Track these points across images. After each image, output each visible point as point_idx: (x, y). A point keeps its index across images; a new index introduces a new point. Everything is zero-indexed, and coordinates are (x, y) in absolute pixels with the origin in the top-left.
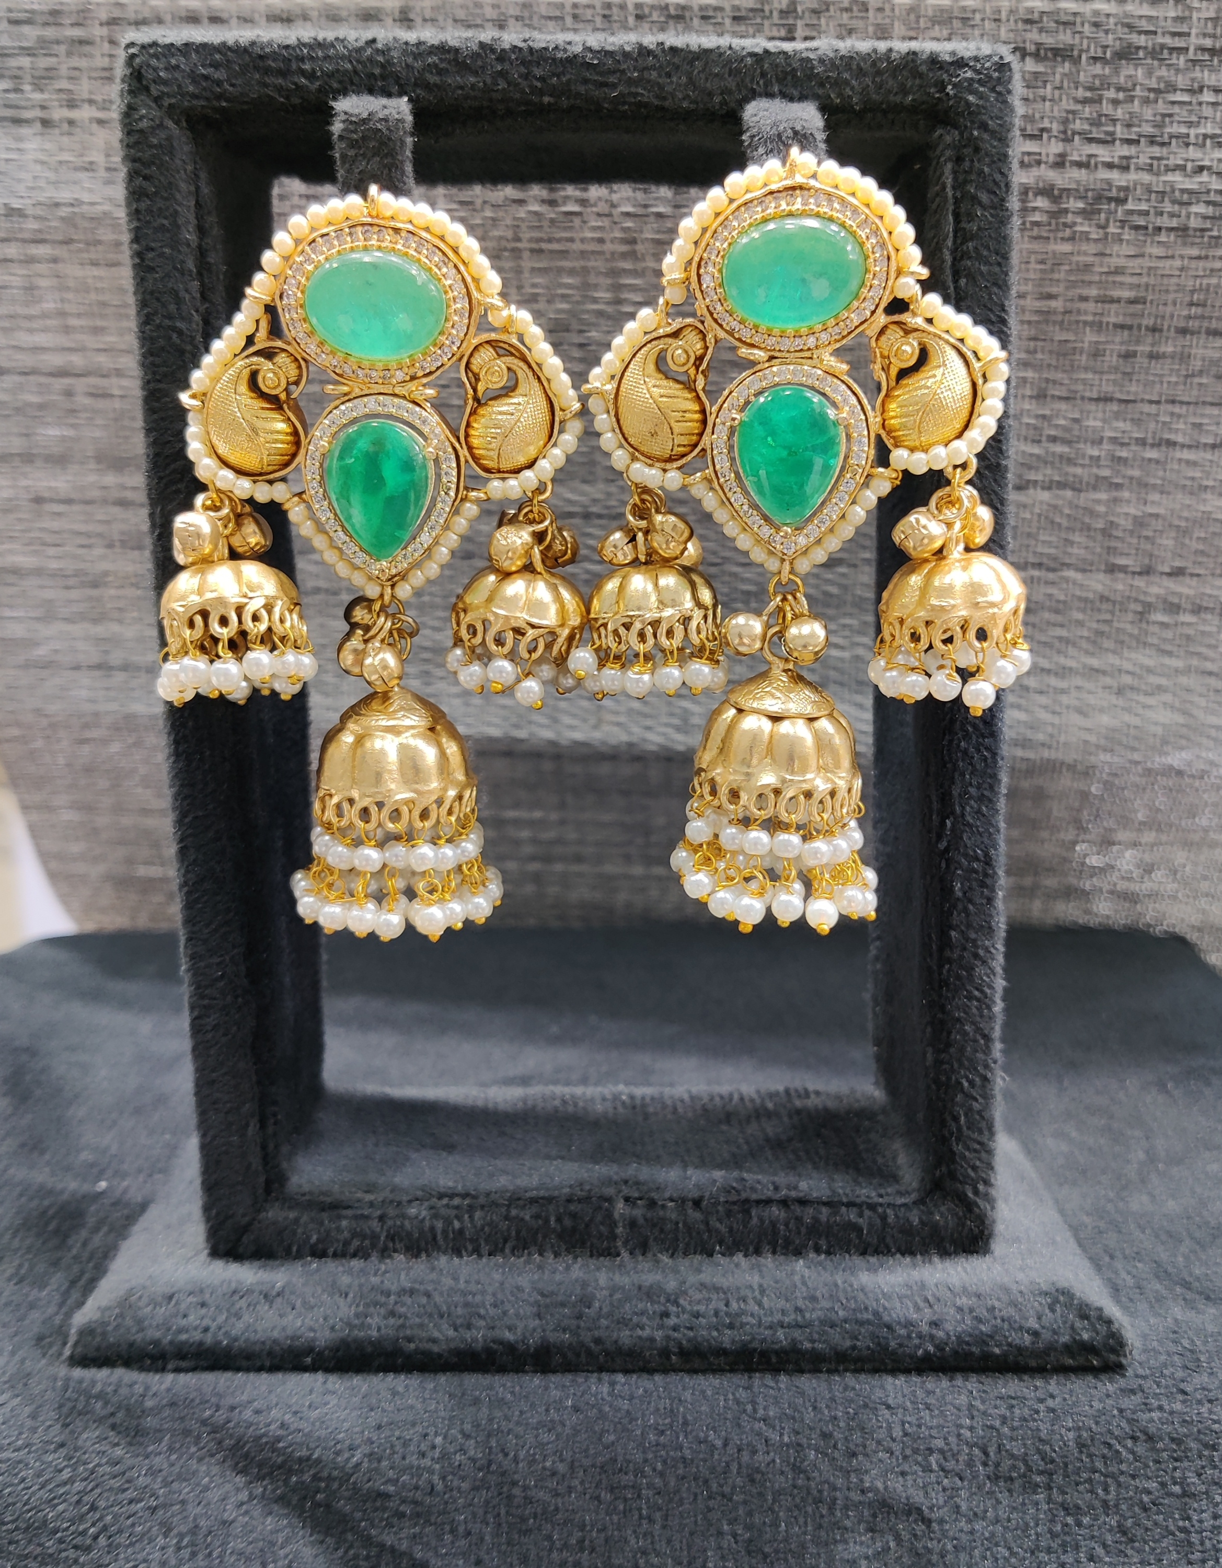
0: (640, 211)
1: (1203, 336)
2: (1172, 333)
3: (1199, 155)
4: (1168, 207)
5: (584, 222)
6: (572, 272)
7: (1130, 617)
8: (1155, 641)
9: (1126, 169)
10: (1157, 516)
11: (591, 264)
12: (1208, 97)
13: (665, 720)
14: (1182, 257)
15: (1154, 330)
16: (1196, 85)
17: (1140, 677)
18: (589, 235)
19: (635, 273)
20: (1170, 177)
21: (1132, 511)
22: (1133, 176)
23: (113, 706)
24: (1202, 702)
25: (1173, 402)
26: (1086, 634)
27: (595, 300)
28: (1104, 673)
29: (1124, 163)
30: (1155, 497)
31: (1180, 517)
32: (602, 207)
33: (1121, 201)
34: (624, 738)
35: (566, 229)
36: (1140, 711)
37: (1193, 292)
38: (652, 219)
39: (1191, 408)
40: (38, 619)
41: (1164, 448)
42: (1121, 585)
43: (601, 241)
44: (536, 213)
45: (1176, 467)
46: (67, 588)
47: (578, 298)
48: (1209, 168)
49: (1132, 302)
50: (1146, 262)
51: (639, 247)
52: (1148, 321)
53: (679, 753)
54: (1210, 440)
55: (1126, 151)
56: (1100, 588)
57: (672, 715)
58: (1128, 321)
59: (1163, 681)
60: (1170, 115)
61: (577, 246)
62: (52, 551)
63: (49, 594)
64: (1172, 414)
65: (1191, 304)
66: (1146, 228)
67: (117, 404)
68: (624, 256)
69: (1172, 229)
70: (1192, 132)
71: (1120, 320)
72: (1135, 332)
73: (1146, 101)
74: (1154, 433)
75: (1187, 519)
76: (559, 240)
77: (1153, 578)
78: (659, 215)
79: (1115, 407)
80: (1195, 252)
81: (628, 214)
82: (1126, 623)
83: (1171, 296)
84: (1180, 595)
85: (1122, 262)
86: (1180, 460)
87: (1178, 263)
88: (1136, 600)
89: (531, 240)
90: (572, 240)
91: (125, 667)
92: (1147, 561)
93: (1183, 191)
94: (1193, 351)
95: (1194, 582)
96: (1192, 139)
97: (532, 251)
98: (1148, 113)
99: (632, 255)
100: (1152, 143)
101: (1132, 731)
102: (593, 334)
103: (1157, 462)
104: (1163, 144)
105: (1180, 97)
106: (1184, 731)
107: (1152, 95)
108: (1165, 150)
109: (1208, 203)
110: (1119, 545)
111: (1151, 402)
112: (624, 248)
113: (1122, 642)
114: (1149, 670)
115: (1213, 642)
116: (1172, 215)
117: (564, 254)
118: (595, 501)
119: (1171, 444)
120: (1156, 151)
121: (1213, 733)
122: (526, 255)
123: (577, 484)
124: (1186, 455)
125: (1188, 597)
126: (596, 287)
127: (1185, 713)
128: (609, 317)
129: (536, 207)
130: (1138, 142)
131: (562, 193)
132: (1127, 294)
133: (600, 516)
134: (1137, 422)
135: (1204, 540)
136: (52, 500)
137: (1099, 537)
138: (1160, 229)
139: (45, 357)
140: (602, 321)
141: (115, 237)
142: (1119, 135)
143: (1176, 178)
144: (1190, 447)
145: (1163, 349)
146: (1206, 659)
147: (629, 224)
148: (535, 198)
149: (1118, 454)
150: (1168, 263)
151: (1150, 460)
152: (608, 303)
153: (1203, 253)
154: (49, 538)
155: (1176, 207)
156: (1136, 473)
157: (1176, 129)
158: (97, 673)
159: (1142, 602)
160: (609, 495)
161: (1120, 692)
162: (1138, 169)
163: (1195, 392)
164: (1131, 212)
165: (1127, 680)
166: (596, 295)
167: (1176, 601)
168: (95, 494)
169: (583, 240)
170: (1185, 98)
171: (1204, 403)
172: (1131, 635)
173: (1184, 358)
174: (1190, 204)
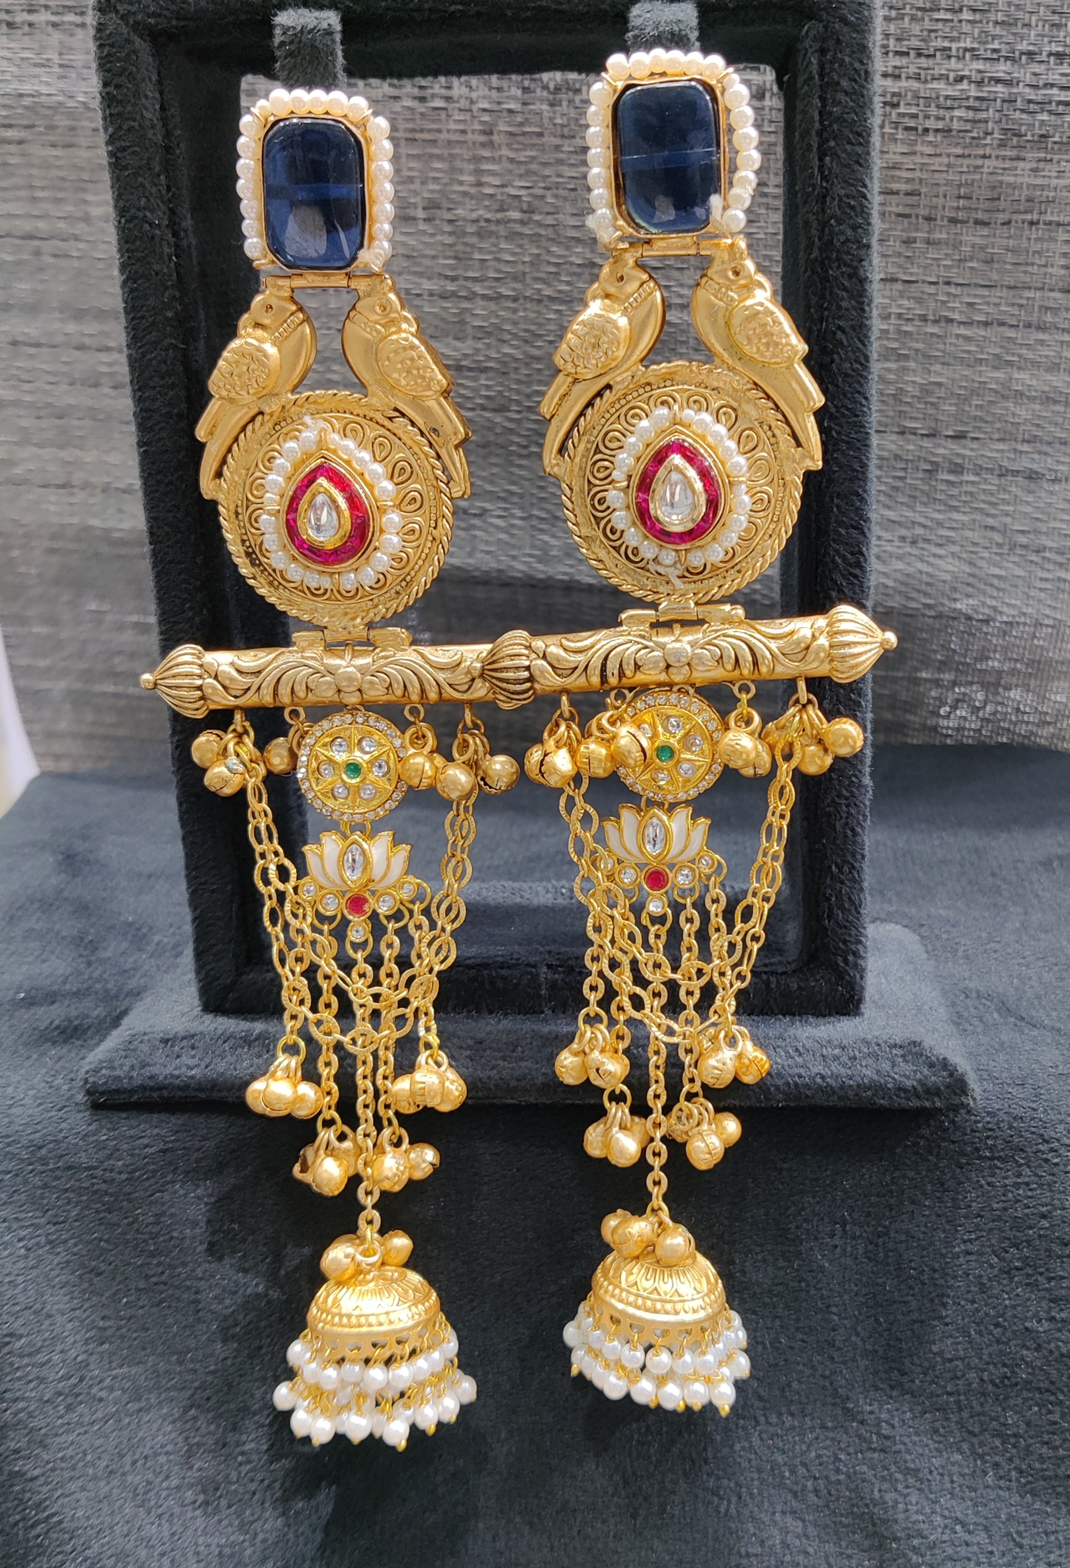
0: (495, 107)
1: (971, 224)
2: (945, 222)
3: (960, 66)
4: (933, 111)
5: (448, 116)
6: (439, 157)
7: (920, 475)
8: (943, 497)
9: (897, 77)
10: (939, 384)
11: (456, 151)
12: (966, 15)
13: (528, 551)
14: (948, 155)
15: (929, 219)
16: (957, 6)
17: (931, 529)
18: (453, 126)
19: (492, 160)
20: (935, 85)
21: (919, 380)
22: (904, 83)
23: (75, 520)
24: (986, 554)
25: (948, 283)
26: (883, 488)
27: (461, 183)
28: (900, 524)
29: (897, 72)
30: (937, 367)
31: (960, 387)
32: (464, 104)
33: (895, 105)
34: (494, 565)
35: (433, 121)
36: (931, 559)
37: (960, 186)
38: (505, 114)
39: (965, 289)
40: (16, 443)
41: (943, 324)
42: (911, 446)
43: (463, 132)
44: (409, 108)
45: (954, 341)
46: (39, 418)
47: (446, 180)
48: (968, 78)
49: (907, 194)
50: (918, 159)
51: (495, 137)
52: (923, 212)
53: (541, 580)
54: (982, 318)
55: (897, 61)
56: (893, 447)
57: (533, 547)
58: (907, 211)
59: (952, 534)
60: (935, 31)
61: (444, 136)
62: (26, 387)
63: (25, 423)
64: (948, 294)
65: (959, 197)
66: (916, 129)
67: (76, 264)
68: (483, 145)
69: (937, 131)
70: (954, 46)
71: (900, 210)
72: (913, 220)
73: (913, 18)
74: (935, 311)
75: (965, 388)
76: (429, 131)
77: (938, 441)
78: (510, 111)
79: (899, 286)
80: (959, 151)
81: (484, 110)
82: (915, 479)
83: (942, 190)
84: (963, 457)
85: (899, 159)
86: (958, 336)
87: (945, 160)
88: (925, 460)
89: (406, 130)
90: (439, 131)
91: (85, 486)
92: (933, 425)
93: (947, 97)
94: (964, 238)
95: (975, 445)
96: (954, 52)
97: (407, 139)
98: (916, 29)
99: (490, 145)
100: (919, 55)
101: (924, 577)
102: (460, 212)
103: (939, 336)
104: (928, 56)
105: (942, 15)
106: (971, 580)
107: (920, 14)
108: (931, 62)
109: (968, 108)
110: (908, 409)
111: (931, 283)
112: (483, 138)
113: (915, 497)
114: (940, 524)
115: (994, 500)
116: (938, 118)
117: (434, 142)
118: (466, 356)
119: (949, 321)
120: (923, 62)
121: (996, 582)
122: (403, 143)
123: (450, 340)
124: (962, 331)
125: (970, 458)
126: (461, 171)
127: (971, 563)
128: (472, 197)
129: (409, 103)
130: (908, 54)
131: (430, 91)
132: (903, 187)
133: (470, 369)
134: (919, 300)
135: (981, 406)
136: (26, 344)
137: (891, 402)
138: (926, 130)
139: (18, 222)
140: (467, 200)
141: (68, 123)
142: (891, 48)
143: (941, 85)
144: (964, 323)
145: (937, 236)
146: (988, 515)
147: (486, 118)
148: (408, 96)
149: (905, 328)
150: (938, 160)
151: (932, 334)
152: (471, 185)
153: (967, 152)
154: (24, 376)
155: (942, 112)
156: (920, 346)
157: (940, 43)
158: (62, 491)
159: (932, 463)
160: (478, 350)
161: (914, 542)
162: (908, 78)
163: (967, 274)
164: (903, 115)
165: (919, 531)
166: (462, 178)
167: (959, 461)
168: (59, 339)
169: (448, 131)
170: (948, 16)
171: (976, 285)
172: (922, 491)
173: (957, 245)
174: (952, 108)
